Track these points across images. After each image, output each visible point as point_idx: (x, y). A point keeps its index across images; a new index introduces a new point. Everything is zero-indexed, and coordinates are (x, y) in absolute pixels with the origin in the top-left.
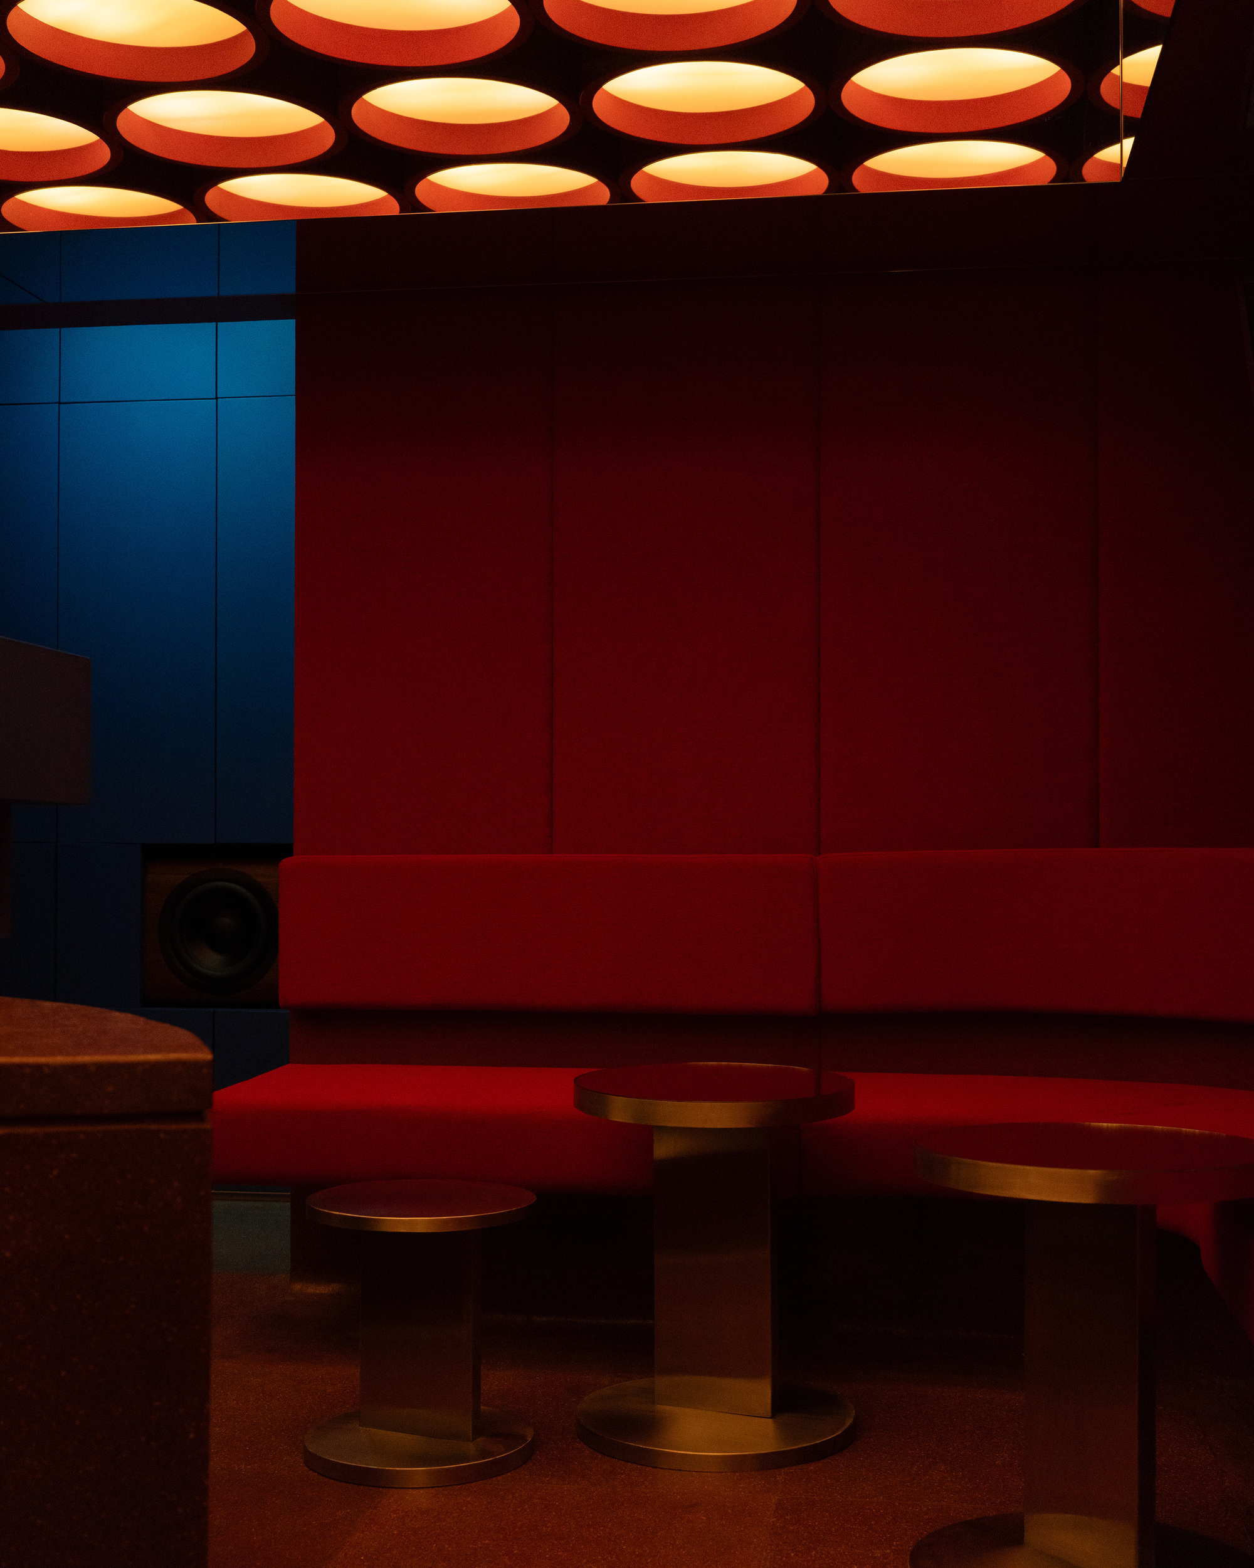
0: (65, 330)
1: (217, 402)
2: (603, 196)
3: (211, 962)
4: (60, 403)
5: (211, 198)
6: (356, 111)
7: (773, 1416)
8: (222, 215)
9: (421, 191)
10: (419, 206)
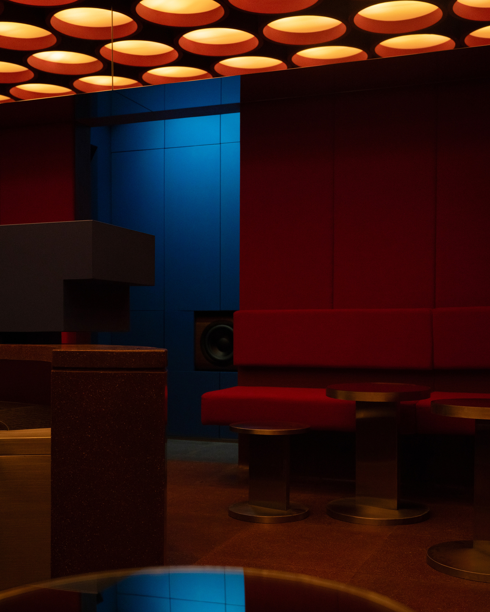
0: (167, 121)
1: (220, 146)
2: (365, 57)
3: (219, 355)
4: (165, 148)
5: (217, 68)
6: (265, 31)
7: (398, 509)
8: (222, 74)
9: (294, 59)
10: (294, 65)
